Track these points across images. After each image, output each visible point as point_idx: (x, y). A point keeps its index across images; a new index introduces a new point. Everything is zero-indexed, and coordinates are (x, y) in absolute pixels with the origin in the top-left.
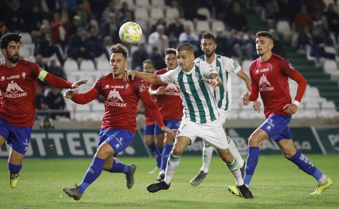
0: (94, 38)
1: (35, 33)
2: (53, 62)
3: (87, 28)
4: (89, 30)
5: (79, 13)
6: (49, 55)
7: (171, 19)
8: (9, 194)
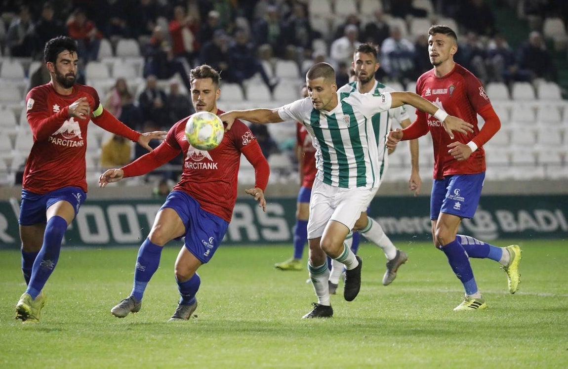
0: (241, 48)
1: (144, 39)
2: (174, 87)
3: (229, 30)
4: (232, 34)
5: (217, 6)
6: (167, 76)
7: (368, 16)
8: (103, 304)
